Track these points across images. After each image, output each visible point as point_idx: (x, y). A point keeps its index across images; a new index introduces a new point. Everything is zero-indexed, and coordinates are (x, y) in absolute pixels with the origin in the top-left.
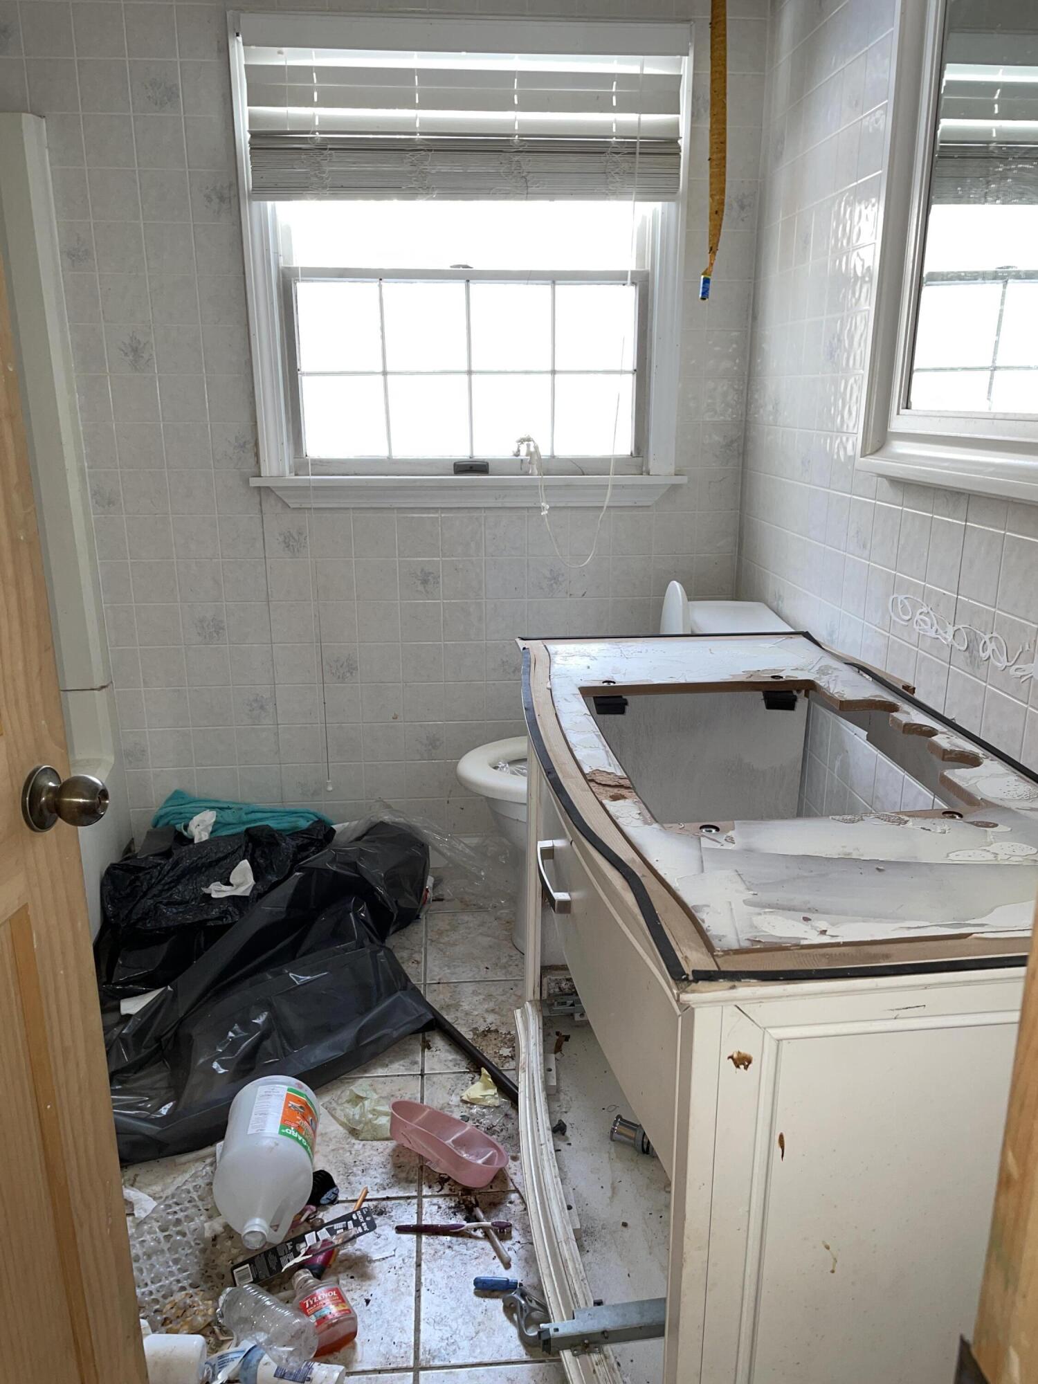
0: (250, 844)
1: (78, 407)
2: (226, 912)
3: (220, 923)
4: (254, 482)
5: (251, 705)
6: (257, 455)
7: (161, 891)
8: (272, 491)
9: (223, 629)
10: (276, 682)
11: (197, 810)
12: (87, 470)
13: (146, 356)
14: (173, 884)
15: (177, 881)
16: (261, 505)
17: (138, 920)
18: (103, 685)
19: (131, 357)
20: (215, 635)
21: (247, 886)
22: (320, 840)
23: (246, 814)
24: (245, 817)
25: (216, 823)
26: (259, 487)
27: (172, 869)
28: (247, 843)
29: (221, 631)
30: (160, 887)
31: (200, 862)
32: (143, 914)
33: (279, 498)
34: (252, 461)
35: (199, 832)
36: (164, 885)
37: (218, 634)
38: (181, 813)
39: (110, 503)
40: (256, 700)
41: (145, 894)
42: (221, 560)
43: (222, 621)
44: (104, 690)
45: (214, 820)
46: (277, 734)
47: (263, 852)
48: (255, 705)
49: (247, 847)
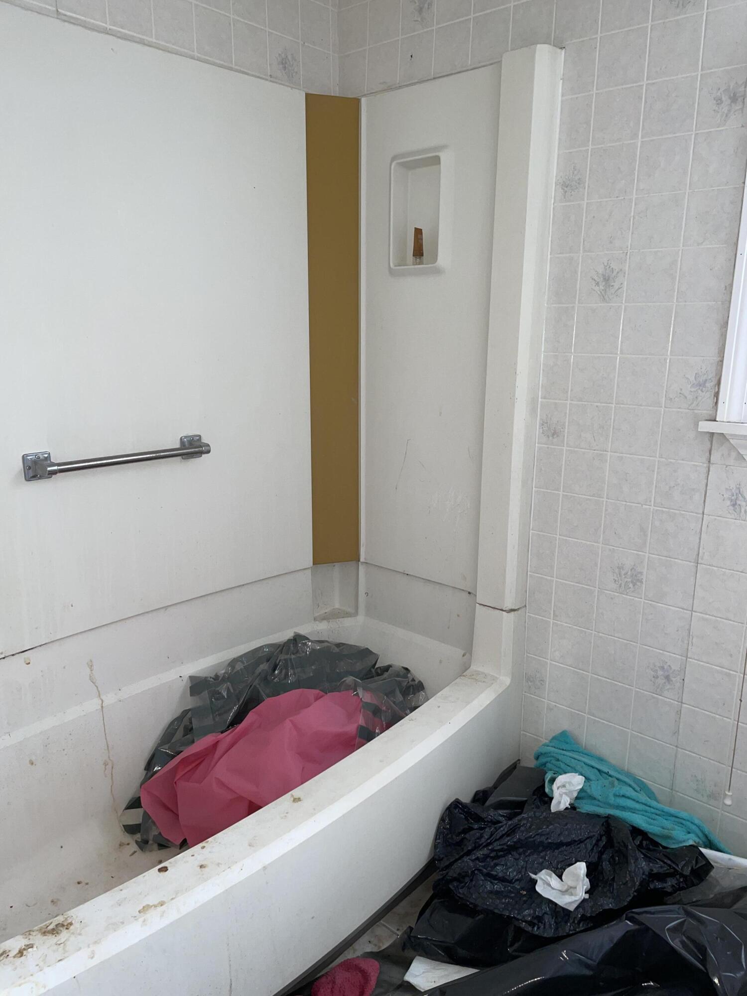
0: (604, 838)
1: (543, 339)
2: (540, 919)
3: (529, 929)
4: (706, 426)
5: (656, 671)
6: (717, 395)
7: (486, 856)
8: (728, 440)
9: (642, 582)
10: (689, 656)
11: (573, 763)
12: (540, 400)
13: (616, 286)
14: (501, 853)
15: (510, 850)
16: (710, 454)
17: (454, 879)
18: (513, 608)
19: (602, 287)
20: (631, 585)
21: (573, 898)
22: (685, 877)
23: (615, 795)
24: (613, 799)
25: (582, 790)
26: (712, 434)
27: (507, 834)
28: (601, 836)
29: (638, 583)
30: (485, 851)
31: (538, 839)
32: (459, 874)
33: (733, 448)
34: (710, 402)
35: (561, 796)
36: (492, 850)
37: (634, 586)
38: (558, 760)
39: (555, 434)
40: (662, 668)
41: (469, 853)
42: (652, 508)
43: (641, 573)
44: (513, 613)
45: (580, 787)
46: (679, 713)
47: (613, 857)
48: (660, 673)
49: (598, 841)
